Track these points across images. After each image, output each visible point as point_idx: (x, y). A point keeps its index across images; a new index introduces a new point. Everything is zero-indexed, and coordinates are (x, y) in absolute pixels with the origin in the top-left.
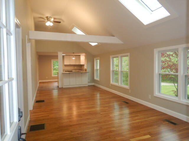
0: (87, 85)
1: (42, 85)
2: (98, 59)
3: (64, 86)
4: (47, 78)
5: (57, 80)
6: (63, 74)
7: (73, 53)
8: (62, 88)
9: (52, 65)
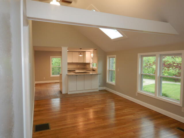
0: (98, 90)
1: (39, 88)
2: (114, 57)
3: (70, 91)
4: (44, 78)
5: (58, 81)
6: (68, 75)
7: (81, 49)
8: (67, 94)
9: (51, 63)
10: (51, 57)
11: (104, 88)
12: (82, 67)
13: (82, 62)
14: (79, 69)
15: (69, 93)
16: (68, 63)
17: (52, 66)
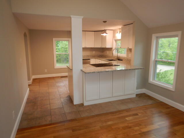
2: (176, 36)
3: (88, 101)
7: (105, 22)
8: (83, 105)
9: (55, 47)
10: (54, 39)
11: (144, 91)
12: (99, 53)
13: (99, 46)
14: (94, 57)
15: (86, 104)
16: (83, 48)
17: (56, 53)
